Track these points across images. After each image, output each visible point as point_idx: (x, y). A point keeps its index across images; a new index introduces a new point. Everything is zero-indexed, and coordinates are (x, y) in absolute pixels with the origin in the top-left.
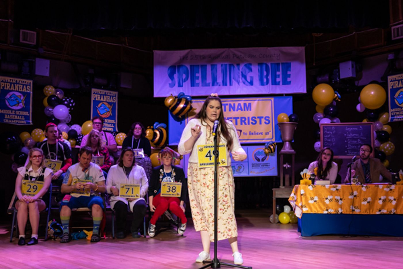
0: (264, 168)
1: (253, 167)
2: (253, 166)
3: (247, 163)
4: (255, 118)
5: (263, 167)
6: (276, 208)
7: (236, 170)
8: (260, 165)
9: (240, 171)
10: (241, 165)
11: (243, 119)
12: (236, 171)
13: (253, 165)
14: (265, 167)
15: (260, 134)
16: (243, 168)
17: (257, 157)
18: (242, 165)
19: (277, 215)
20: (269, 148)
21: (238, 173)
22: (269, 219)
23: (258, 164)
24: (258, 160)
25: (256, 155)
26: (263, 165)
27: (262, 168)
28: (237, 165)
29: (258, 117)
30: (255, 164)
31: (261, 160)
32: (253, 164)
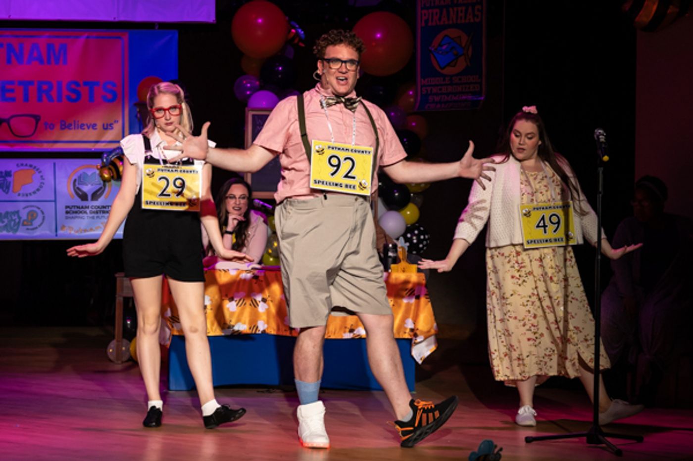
0: (97, 217)
1: (69, 215)
2: (67, 212)
3: (53, 203)
4: (77, 84)
5: (96, 215)
6: (125, 324)
7: (22, 220)
8: (88, 211)
9: (32, 225)
10: (35, 209)
11: (45, 87)
12: (23, 225)
13: (68, 209)
14: (100, 215)
15: (91, 129)
16: (40, 216)
17: (78, 188)
18: (39, 208)
19: (125, 341)
20: (111, 167)
21: (28, 229)
22: (106, 352)
23: (82, 207)
24: (84, 197)
25: (77, 183)
26: (94, 210)
27: (93, 218)
28: (24, 208)
29: (86, 84)
30: (74, 206)
31: (89, 197)
32: (67, 207)
